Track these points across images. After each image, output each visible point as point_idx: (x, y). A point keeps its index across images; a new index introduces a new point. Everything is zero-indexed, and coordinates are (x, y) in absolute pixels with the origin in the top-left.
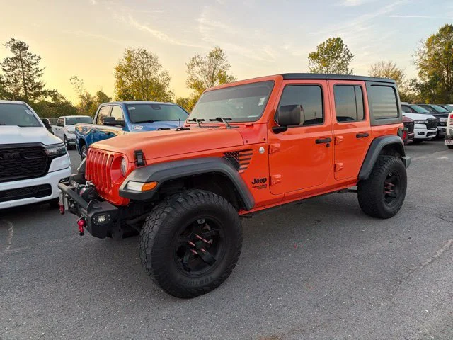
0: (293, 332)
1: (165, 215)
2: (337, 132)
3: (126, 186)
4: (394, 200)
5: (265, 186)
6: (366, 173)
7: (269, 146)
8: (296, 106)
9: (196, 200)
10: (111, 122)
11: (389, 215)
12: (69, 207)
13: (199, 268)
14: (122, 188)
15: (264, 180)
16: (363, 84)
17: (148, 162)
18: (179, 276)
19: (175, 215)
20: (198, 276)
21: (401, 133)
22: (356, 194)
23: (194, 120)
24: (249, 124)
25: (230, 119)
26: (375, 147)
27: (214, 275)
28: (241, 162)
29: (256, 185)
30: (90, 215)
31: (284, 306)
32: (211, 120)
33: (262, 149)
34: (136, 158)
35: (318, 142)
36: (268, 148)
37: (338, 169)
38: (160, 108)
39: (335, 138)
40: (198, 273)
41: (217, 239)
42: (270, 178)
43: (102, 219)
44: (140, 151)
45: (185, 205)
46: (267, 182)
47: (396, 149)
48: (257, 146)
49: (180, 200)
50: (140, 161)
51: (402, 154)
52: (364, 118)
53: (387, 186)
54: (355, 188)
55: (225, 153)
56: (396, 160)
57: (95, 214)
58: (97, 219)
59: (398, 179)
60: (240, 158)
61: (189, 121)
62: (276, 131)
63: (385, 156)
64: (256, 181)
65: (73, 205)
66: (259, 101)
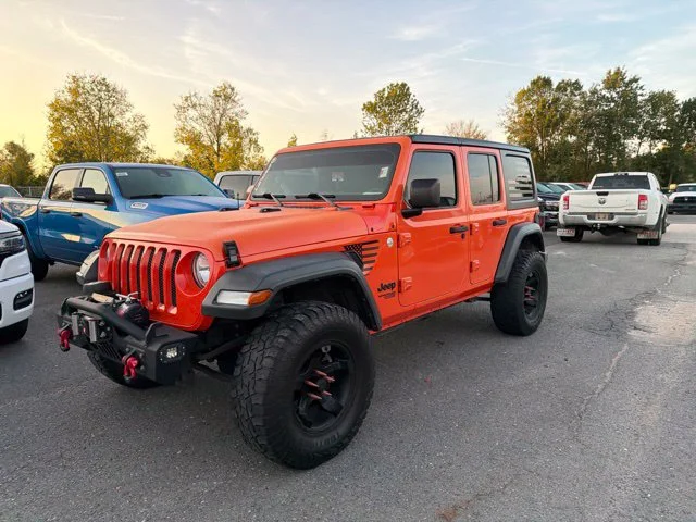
0: (478, 496)
1: (281, 340)
2: (472, 218)
3: (216, 299)
4: (534, 310)
5: (393, 294)
6: (504, 274)
7: (398, 236)
8: (435, 180)
9: (322, 317)
10: (86, 196)
11: (530, 330)
12: (98, 337)
13: (321, 420)
14: (207, 301)
15: (392, 286)
16: (497, 152)
17: (244, 261)
18: (299, 435)
19: (296, 340)
20: (320, 434)
21: (538, 220)
22: (489, 303)
23: (268, 196)
24: (370, 203)
25: (334, 197)
26: (514, 238)
27: (342, 430)
28: (364, 260)
29: (383, 292)
30: (155, 348)
31: (450, 464)
32: (297, 197)
33: (390, 241)
34: (226, 255)
35: (452, 231)
36: (398, 239)
37: (474, 268)
38: (170, 175)
39: (471, 226)
40: (320, 427)
41: (342, 375)
42: (400, 282)
43: (172, 354)
44: (233, 244)
45: (309, 325)
46: (395, 289)
47: (534, 241)
48: (384, 235)
49: (301, 318)
50: (234, 259)
51: (541, 247)
52: (499, 199)
53: (526, 290)
54: (488, 295)
55: (345, 247)
56: (535, 255)
57: (162, 347)
58: (165, 353)
59: (539, 281)
60: (364, 253)
61: (255, 197)
62: (407, 215)
63: (524, 251)
64: (383, 288)
65: (103, 334)
66: (379, 172)
